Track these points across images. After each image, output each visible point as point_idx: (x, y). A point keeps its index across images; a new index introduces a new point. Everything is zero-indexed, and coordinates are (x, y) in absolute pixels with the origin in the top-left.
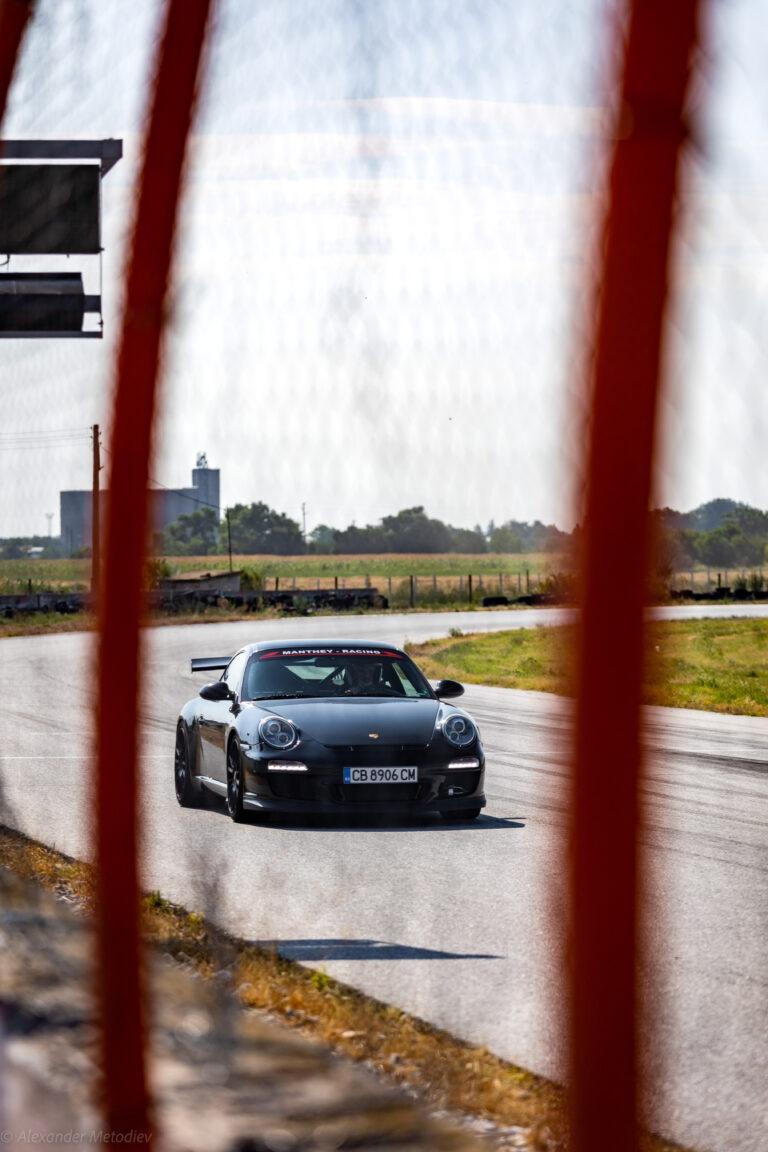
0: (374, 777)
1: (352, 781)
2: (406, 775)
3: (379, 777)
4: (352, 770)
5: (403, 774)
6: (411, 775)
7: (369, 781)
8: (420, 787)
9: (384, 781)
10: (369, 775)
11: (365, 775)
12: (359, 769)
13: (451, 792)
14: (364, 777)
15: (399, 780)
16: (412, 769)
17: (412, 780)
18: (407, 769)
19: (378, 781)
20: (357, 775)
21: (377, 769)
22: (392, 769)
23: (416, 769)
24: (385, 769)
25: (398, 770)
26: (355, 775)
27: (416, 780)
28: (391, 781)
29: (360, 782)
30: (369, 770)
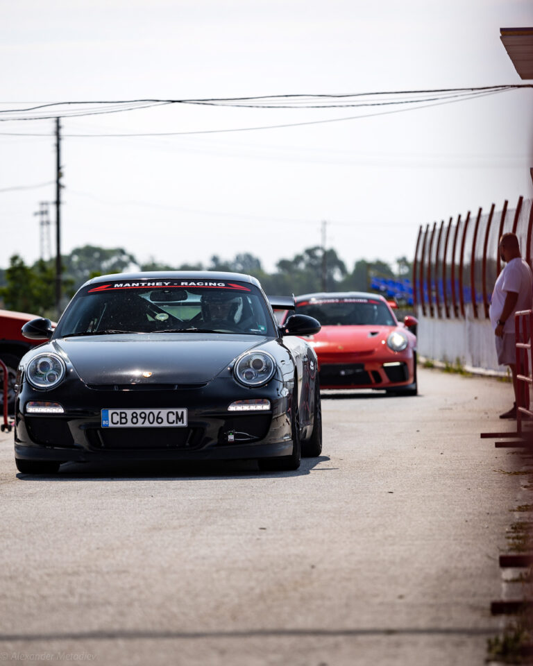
0: (135, 420)
1: (111, 425)
2: (172, 418)
3: (141, 420)
4: (110, 412)
5: (168, 418)
6: (179, 418)
7: (129, 424)
8: (192, 431)
9: (147, 424)
10: (129, 417)
11: (125, 418)
12: (119, 411)
13: (231, 437)
14: (124, 421)
15: (165, 424)
16: (180, 411)
17: (180, 424)
18: (174, 411)
19: (139, 425)
20: (116, 418)
21: (139, 411)
22: (156, 412)
23: (185, 411)
24: (147, 411)
25: (164, 413)
26: (113, 418)
27: (185, 424)
28: (155, 425)
29: (119, 425)
30: (129, 412)
